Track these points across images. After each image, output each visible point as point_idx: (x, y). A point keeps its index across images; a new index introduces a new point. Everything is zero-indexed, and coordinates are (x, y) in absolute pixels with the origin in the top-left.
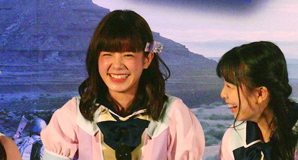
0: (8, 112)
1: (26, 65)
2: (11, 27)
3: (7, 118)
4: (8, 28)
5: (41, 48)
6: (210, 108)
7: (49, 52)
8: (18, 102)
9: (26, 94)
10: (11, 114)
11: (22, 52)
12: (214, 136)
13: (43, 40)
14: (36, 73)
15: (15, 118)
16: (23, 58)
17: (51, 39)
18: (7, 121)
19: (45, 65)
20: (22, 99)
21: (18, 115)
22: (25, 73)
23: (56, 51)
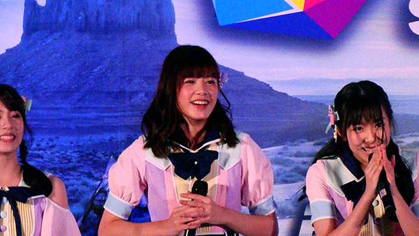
0: (97, 152)
1: (113, 106)
2: (98, 69)
3: (95, 159)
4: (95, 70)
5: (127, 89)
6: (296, 145)
7: (136, 92)
8: (106, 143)
9: (113, 135)
10: (99, 154)
11: (109, 93)
12: (300, 173)
13: (130, 81)
14: (123, 114)
15: (104, 159)
16: (109, 99)
17: (137, 80)
18: (94, 162)
19: (132, 106)
20: (110, 140)
21: (107, 155)
22: (112, 114)
23: (142, 91)
